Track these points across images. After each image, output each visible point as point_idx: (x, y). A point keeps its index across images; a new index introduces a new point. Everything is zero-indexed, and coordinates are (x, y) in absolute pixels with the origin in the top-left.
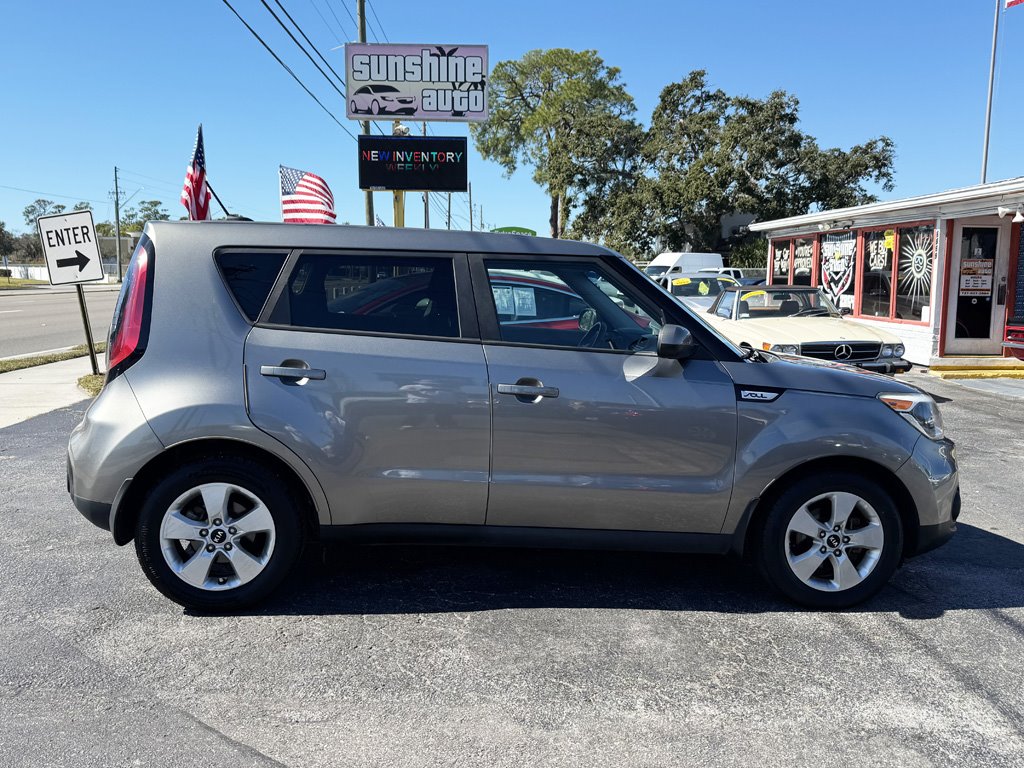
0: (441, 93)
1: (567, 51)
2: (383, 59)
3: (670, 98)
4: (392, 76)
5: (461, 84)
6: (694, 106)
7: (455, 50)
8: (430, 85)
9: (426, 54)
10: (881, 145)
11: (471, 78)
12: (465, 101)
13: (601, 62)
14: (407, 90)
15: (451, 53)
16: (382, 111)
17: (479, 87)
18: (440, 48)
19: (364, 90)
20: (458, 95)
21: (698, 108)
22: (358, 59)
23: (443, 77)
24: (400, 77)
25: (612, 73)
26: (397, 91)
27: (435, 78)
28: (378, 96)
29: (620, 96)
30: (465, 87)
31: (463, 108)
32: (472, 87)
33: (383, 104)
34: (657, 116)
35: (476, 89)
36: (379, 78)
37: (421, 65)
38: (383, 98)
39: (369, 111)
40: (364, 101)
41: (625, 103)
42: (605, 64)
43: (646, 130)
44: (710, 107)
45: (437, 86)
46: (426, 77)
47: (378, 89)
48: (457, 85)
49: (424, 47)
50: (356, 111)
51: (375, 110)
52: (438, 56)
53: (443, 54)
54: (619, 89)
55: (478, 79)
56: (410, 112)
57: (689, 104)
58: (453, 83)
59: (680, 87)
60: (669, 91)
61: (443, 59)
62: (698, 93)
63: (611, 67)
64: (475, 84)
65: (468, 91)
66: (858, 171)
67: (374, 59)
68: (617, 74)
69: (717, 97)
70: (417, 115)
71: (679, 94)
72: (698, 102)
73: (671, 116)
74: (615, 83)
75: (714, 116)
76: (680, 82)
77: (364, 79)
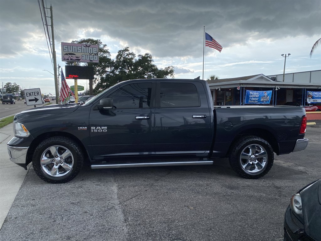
0: (87, 56)
1: (92, 39)
2: (71, 47)
4: (74, 51)
5: (92, 54)
8: (84, 54)
10: (171, 68)
11: (94, 53)
12: (93, 58)
13: (101, 43)
14: (78, 55)
15: (89, 46)
17: (96, 55)
19: (67, 54)
20: (91, 56)
21: (127, 57)
22: (65, 47)
23: (87, 52)
24: (76, 51)
26: (75, 55)
27: (85, 52)
28: (70, 56)
29: (107, 52)
30: (93, 54)
31: (93, 59)
33: (71, 58)
34: (117, 58)
36: (71, 51)
37: (81, 49)
38: (72, 56)
39: (68, 59)
40: (67, 57)
41: (108, 54)
45: (86, 54)
46: (83, 52)
47: (70, 54)
48: (91, 54)
49: (82, 45)
50: (64, 59)
51: (70, 59)
53: (87, 46)
54: (107, 50)
55: (96, 53)
56: (79, 60)
58: (90, 54)
60: (120, 52)
61: (87, 48)
62: (127, 53)
63: (104, 44)
64: (95, 54)
65: (94, 55)
67: (69, 47)
68: (106, 46)
69: (132, 54)
70: (80, 61)
71: (122, 53)
72: (128, 55)
73: (120, 58)
74: (105, 49)
75: (132, 59)
76: (123, 49)
77: (66, 51)
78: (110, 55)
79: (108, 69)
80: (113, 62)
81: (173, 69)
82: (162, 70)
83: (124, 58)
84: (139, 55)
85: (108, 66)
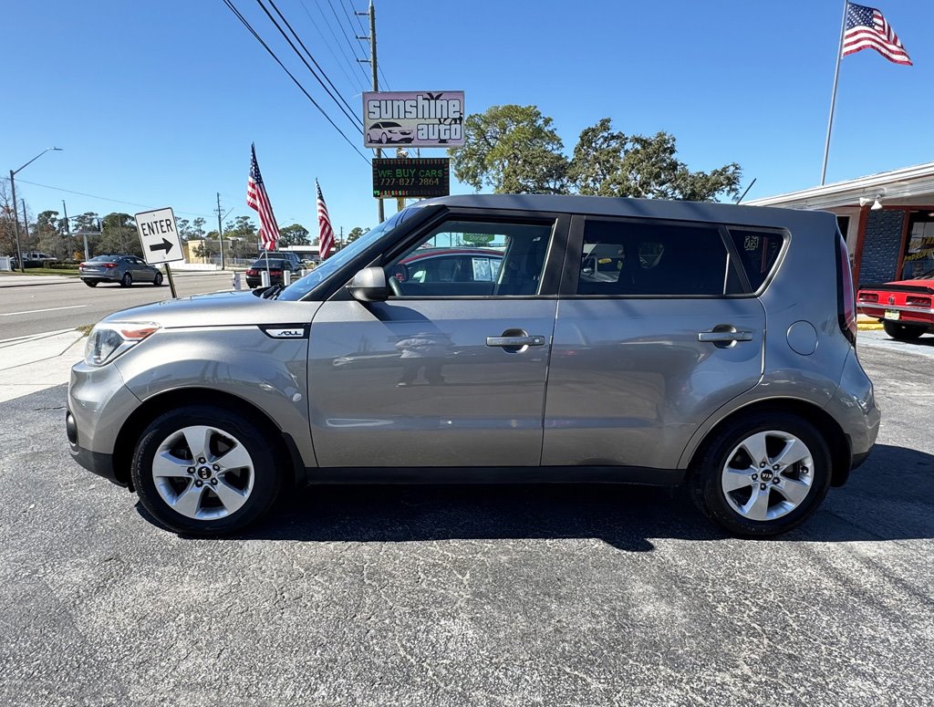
0: (431, 126)
1: (516, 106)
2: (389, 103)
3: (587, 138)
4: (396, 116)
5: (445, 119)
6: (602, 143)
7: (441, 95)
8: (423, 121)
9: (420, 98)
10: (732, 169)
11: (452, 115)
12: (448, 132)
13: (539, 114)
14: (406, 125)
15: (437, 98)
16: (389, 141)
17: (458, 122)
18: (430, 94)
19: (376, 126)
20: (442, 128)
21: (606, 145)
22: (372, 103)
23: (432, 116)
24: (402, 116)
25: (547, 122)
26: (399, 126)
27: (426, 116)
28: (386, 130)
29: (552, 137)
30: (449, 121)
31: (447, 137)
32: (453, 122)
33: (389, 135)
34: (577, 151)
35: (456, 123)
36: (387, 117)
37: (416, 107)
38: (390, 131)
39: (380, 141)
40: (377, 134)
41: (556, 142)
42: (542, 115)
43: (569, 160)
44: (614, 144)
45: (428, 121)
46: (420, 116)
47: (386, 125)
48: (442, 120)
49: (418, 94)
50: (371, 141)
51: (384, 140)
52: (429, 100)
53: (432, 98)
54: (552, 132)
55: (457, 116)
56: (409, 140)
57: (599, 142)
58: (439, 119)
59: (593, 130)
60: (586, 133)
61: (432, 102)
62: (606, 134)
63: (546, 117)
64: (455, 120)
65: (450, 124)
66: (716, 187)
67: (383, 103)
68: (551, 122)
69: (619, 137)
70: (413, 143)
71: (593, 135)
72: (606, 140)
74: (549, 128)
76: (594, 127)
77: (375, 118)
78: (562, 147)
80: (565, 165)
81: (738, 171)
82: (702, 175)
83: (596, 150)
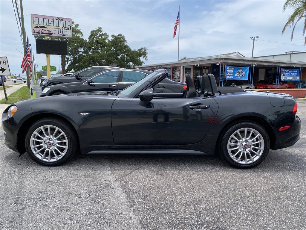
0: (59, 30)
2: (42, 19)
4: (45, 24)
5: (65, 28)
6: (99, 36)
8: (56, 27)
9: (55, 19)
10: (144, 49)
11: (67, 27)
12: (66, 32)
14: (50, 28)
15: (62, 20)
16: (43, 33)
17: (70, 29)
18: (58, 18)
19: (37, 27)
20: (64, 30)
21: (100, 37)
22: (35, 19)
23: (60, 26)
24: (48, 24)
26: (46, 28)
27: (57, 25)
28: (41, 29)
31: (66, 34)
32: (68, 29)
33: (43, 31)
35: (69, 29)
36: (41, 24)
37: (53, 22)
38: (43, 30)
39: (39, 33)
40: (37, 30)
41: (80, 34)
42: (74, 23)
44: (103, 37)
45: (58, 28)
46: (55, 25)
47: (41, 27)
48: (64, 28)
49: (54, 17)
50: (35, 32)
51: (41, 32)
53: (59, 20)
54: (79, 30)
55: (69, 27)
56: (51, 34)
60: (92, 32)
61: (60, 21)
62: (100, 33)
63: (76, 24)
64: (69, 28)
65: (67, 30)
67: (40, 19)
68: (78, 26)
69: (105, 34)
71: (95, 33)
72: (100, 35)
73: (93, 38)
74: (78, 28)
75: (105, 39)
76: (95, 30)
77: (37, 24)
78: (83, 36)
79: (81, 50)
80: (86, 43)
81: (146, 50)
82: (135, 51)
83: (97, 38)
84: (112, 36)
85: (81, 47)
